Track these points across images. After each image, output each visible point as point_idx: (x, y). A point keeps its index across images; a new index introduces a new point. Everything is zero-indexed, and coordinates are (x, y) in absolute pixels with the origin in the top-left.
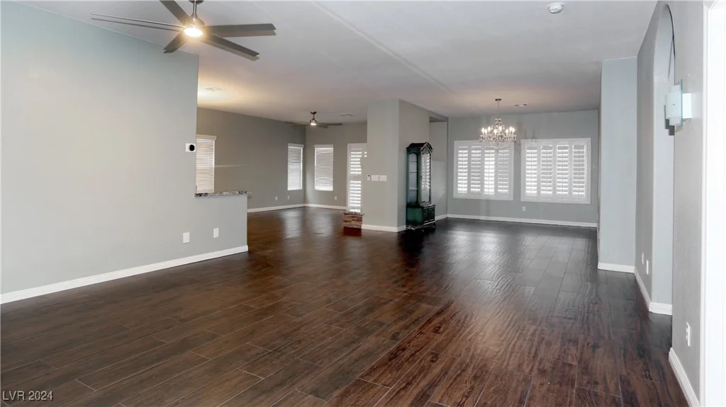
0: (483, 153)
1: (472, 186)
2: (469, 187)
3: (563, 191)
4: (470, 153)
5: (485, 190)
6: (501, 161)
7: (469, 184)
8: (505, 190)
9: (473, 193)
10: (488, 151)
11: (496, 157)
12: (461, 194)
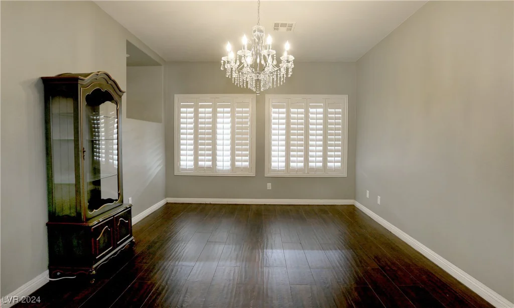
0: (215, 113)
1: (200, 158)
2: (196, 160)
3: (316, 162)
4: (196, 113)
5: (218, 163)
6: (239, 123)
7: (196, 155)
8: (244, 162)
9: (202, 168)
10: (222, 109)
11: (233, 117)
12: (186, 169)
